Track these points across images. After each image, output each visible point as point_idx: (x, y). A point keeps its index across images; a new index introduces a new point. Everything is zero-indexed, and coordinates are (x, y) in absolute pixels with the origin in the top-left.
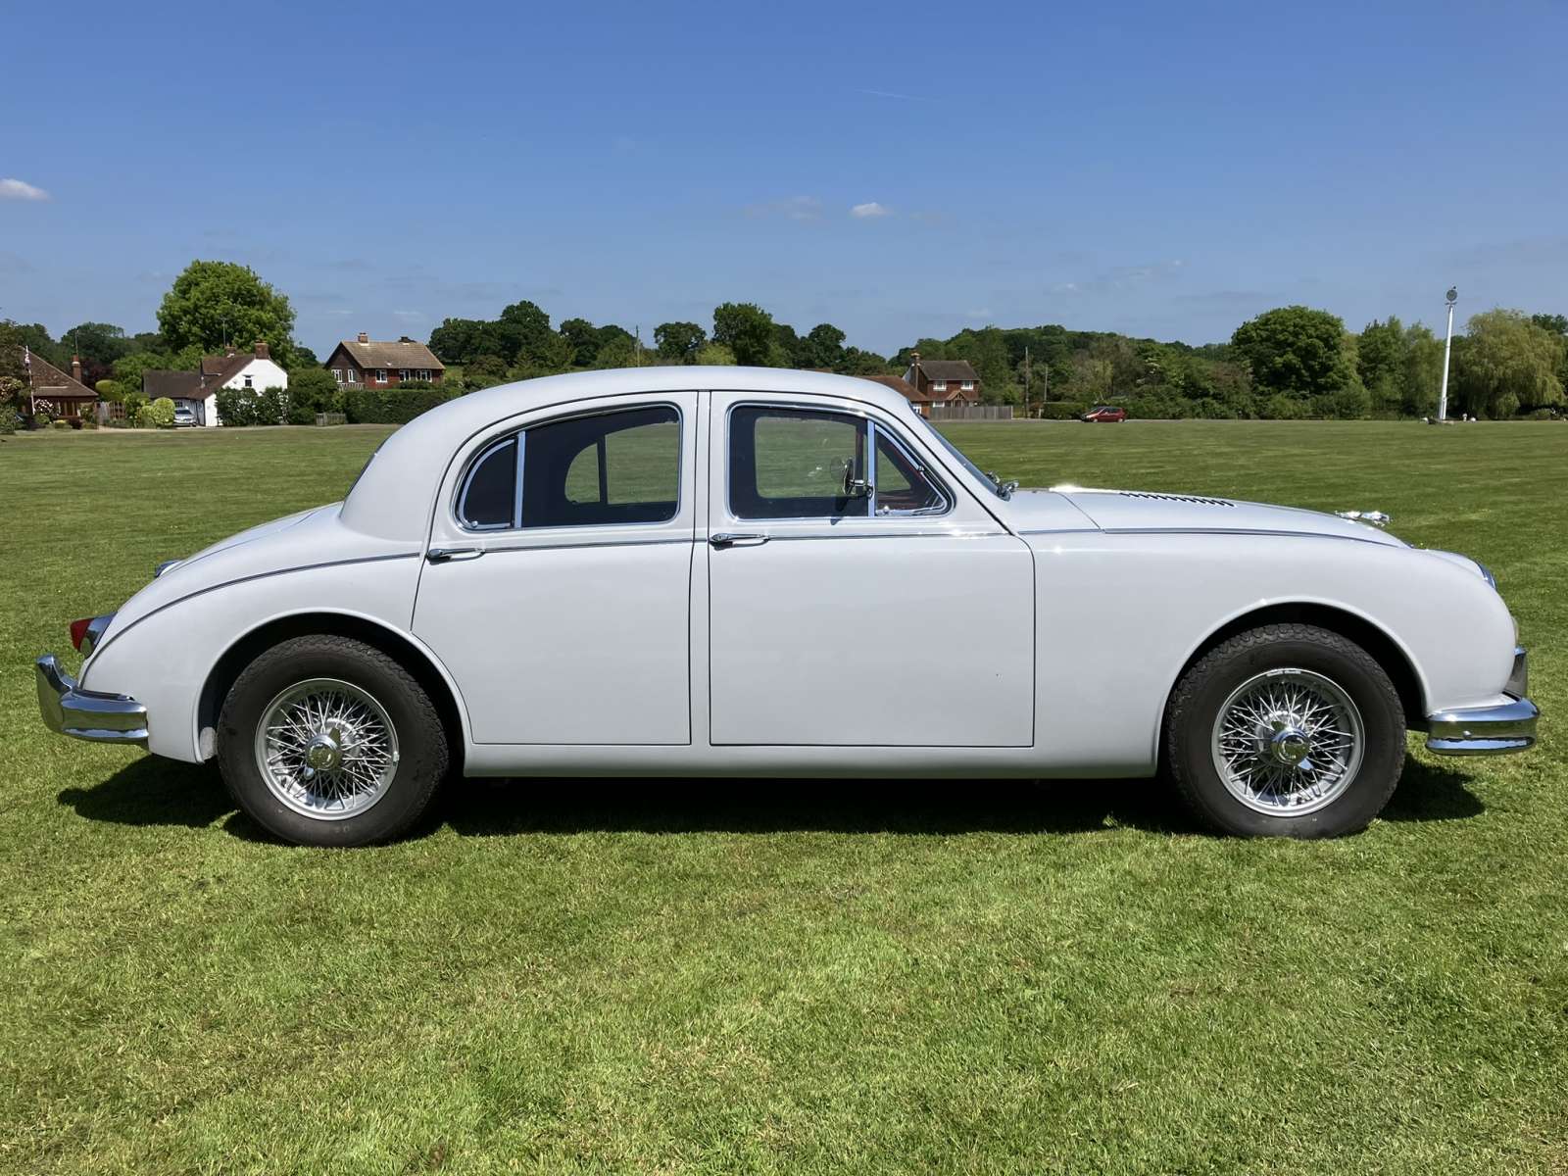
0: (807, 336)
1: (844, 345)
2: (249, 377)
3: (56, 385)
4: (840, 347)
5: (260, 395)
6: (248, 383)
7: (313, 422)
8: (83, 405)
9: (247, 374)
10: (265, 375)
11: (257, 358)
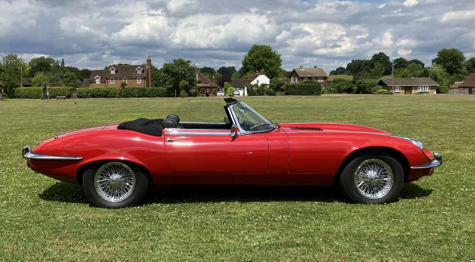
2: (258, 80)
3: (207, 84)
5: (259, 86)
6: (258, 82)
7: (275, 95)
8: (213, 89)
9: (258, 79)
10: (263, 80)
11: (261, 74)
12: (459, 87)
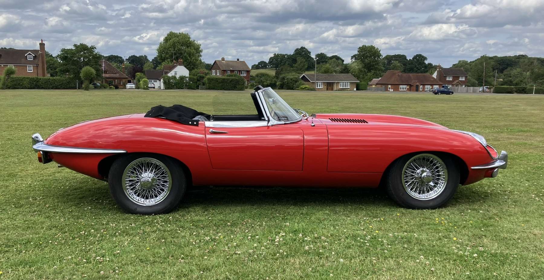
0: (411, 59)
1: (427, 62)
2: (176, 72)
4: (425, 63)
5: (177, 78)
8: (122, 81)
10: (181, 71)
11: (179, 65)
12: (377, 84)
